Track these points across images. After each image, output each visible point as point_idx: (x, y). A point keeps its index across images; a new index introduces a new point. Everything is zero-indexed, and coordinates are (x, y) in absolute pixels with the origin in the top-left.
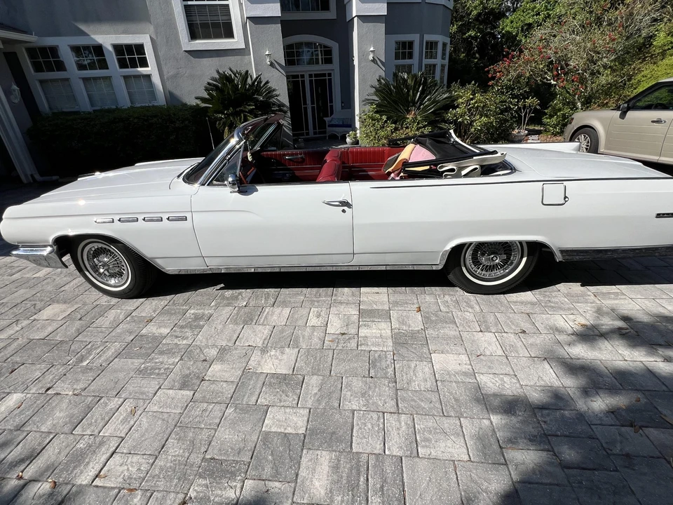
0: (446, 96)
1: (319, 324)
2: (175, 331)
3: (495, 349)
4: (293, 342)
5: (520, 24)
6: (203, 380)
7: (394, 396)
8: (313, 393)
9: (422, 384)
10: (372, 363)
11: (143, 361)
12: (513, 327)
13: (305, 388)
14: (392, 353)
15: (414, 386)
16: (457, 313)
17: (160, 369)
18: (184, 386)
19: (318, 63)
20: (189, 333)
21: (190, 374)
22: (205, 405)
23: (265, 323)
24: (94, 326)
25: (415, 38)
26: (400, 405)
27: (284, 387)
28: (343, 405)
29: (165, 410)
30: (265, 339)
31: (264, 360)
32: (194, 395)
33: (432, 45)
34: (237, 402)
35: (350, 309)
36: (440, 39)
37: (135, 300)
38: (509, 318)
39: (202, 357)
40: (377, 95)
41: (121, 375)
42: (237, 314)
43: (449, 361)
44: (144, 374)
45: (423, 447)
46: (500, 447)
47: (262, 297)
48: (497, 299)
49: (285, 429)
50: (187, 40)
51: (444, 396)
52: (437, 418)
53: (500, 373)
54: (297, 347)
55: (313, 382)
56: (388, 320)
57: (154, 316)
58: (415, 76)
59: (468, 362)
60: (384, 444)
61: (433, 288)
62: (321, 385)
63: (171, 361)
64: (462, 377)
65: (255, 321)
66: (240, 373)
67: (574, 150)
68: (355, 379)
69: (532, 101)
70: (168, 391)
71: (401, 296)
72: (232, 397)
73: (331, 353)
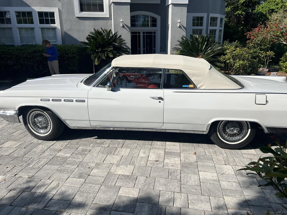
0: (220, 48)
1: (145, 156)
2: (73, 155)
3: (231, 172)
4: (132, 163)
5: (267, 9)
6: (89, 175)
7: (180, 186)
8: (142, 183)
9: (194, 183)
10: (170, 173)
11: (59, 166)
12: (242, 164)
13: (137, 181)
14: (180, 170)
15: (190, 183)
16: (214, 156)
17: (68, 170)
18: (80, 177)
19: (148, 26)
20: (80, 157)
21: (83, 173)
22: (91, 185)
23: (118, 154)
24: (32, 151)
25: (205, 15)
26: (182, 190)
27: (128, 180)
28: (155, 188)
29: (72, 185)
30: (118, 161)
31: (118, 169)
32: (85, 180)
33: (214, 19)
34: (106, 184)
35: (160, 151)
36: (218, 16)
37: (51, 141)
38: (241, 160)
39: (88, 167)
40: (180, 46)
41: (50, 172)
42: (104, 150)
43: (207, 175)
44: (60, 172)
45: (191, 205)
46: (227, 208)
47: (116, 143)
48: (236, 152)
49: (129, 195)
50: (78, 12)
51: (203, 188)
52: (199, 196)
53: (232, 181)
54: (134, 165)
55: (142, 179)
56: (179, 157)
57: (62, 149)
58: (203, 37)
59: (217, 176)
60: (174, 203)
61: (203, 145)
62: (145, 180)
63: (73, 167)
64: (213, 182)
65: (113, 153)
66: (106, 173)
67: (283, 80)
68: (161, 179)
69: (271, 53)
70: (73, 179)
71: (187, 147)
72: (103, 182)
73: (150, 169)
